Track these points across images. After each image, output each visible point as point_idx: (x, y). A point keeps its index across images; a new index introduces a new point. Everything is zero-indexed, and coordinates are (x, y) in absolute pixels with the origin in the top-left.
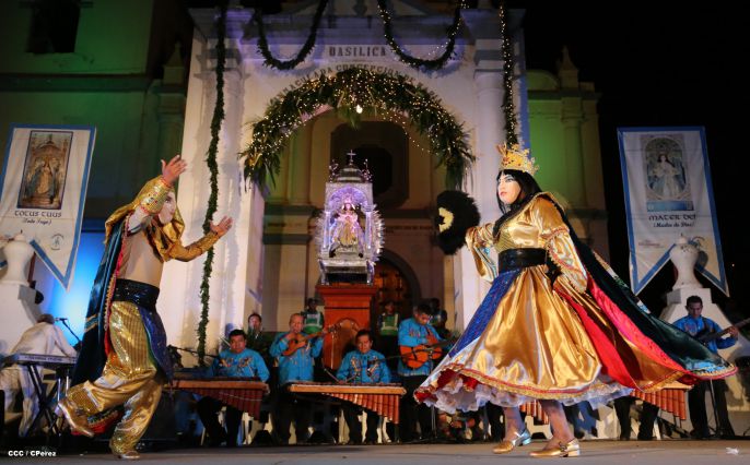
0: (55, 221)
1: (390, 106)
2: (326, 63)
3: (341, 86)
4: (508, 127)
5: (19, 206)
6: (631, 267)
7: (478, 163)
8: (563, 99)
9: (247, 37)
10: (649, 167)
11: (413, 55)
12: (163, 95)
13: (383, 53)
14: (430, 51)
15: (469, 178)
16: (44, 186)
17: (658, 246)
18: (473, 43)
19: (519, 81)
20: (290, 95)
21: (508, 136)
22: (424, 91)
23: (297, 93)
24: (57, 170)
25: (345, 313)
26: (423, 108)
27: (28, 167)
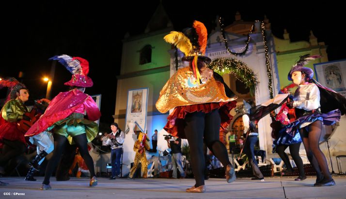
0: (140, 115)
3: (214, 66)
4: (268, 71)
7: (260, 84)
8: (312, 50)
11: (235, 52)
13: (227, 53)
14: (241, 49)
15: (258, 89)
16: (137, 106)
18: (255, 44)
19: (273, 54)
22: (241, 63)
24: (140, 101)
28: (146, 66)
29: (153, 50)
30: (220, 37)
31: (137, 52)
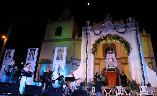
0: (62, 62)
1: (116, 40)
2: (104, 34)
3: (107, 37)
5: (57, 59)
7: (133, 49)
8: (144, 37)
9: (91, 30)
11: (119, 31)
12: (75, 41)
13: (114, 31)
14: (122, 30)
15: (131, 52)
16: (60, 56)
18: (130, 29)
19: (139, 34)
20: (98, 39)
21: (138, 44)
22: (122, 37)
23: (100, 39)
24: (62, 54)
25: (112, 77)
26: (122, 40)
27: (58, 53)
28: (58, 37)
29: (63, 29)
30: (110, 23)
31: (54, 29)
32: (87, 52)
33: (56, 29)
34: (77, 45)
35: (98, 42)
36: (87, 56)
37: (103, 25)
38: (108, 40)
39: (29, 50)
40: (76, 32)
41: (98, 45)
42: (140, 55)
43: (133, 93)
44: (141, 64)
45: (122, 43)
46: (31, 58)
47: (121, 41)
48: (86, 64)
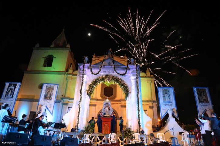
0: (50, 102)
1: (115, 82)
2: (102, 74)
3: (105, 78)
4: (137, 87)
5: (44, 99)
6: (160, 114)
7: (131, 94)
8: (147, 78)
9: (88, 68)
10: (163, 94)
11: (119, 73)
12: (68, 75)
13: (114, 72)
14: (123, 72)
15: (129, 96)
17: (165, 110)
18: (130, 71)
20: (96, 80)
21: (137, 89)
22: (121, 80)
23: (97, 79)
24: (51, 92)
25: (106, 123)
27: (46, 92)
28: (47, 69)
29: (54, 59)
30: (111, 63)
31: (43, 58)
32: (81, 93)
33: (45, 58)
34: (70, 80)
35: (95, 82)
36: (81, 97)
37: (102, 64)
38: (107, 81)
39: (7, 84)
40: (71, 64)
41: (95, 86)
42: (138, 100)
43: (126, 140)
44: (138, 110)
45: (121, 86)
46: (9, 95)
47: (120, 84)
48: (79, 107)
